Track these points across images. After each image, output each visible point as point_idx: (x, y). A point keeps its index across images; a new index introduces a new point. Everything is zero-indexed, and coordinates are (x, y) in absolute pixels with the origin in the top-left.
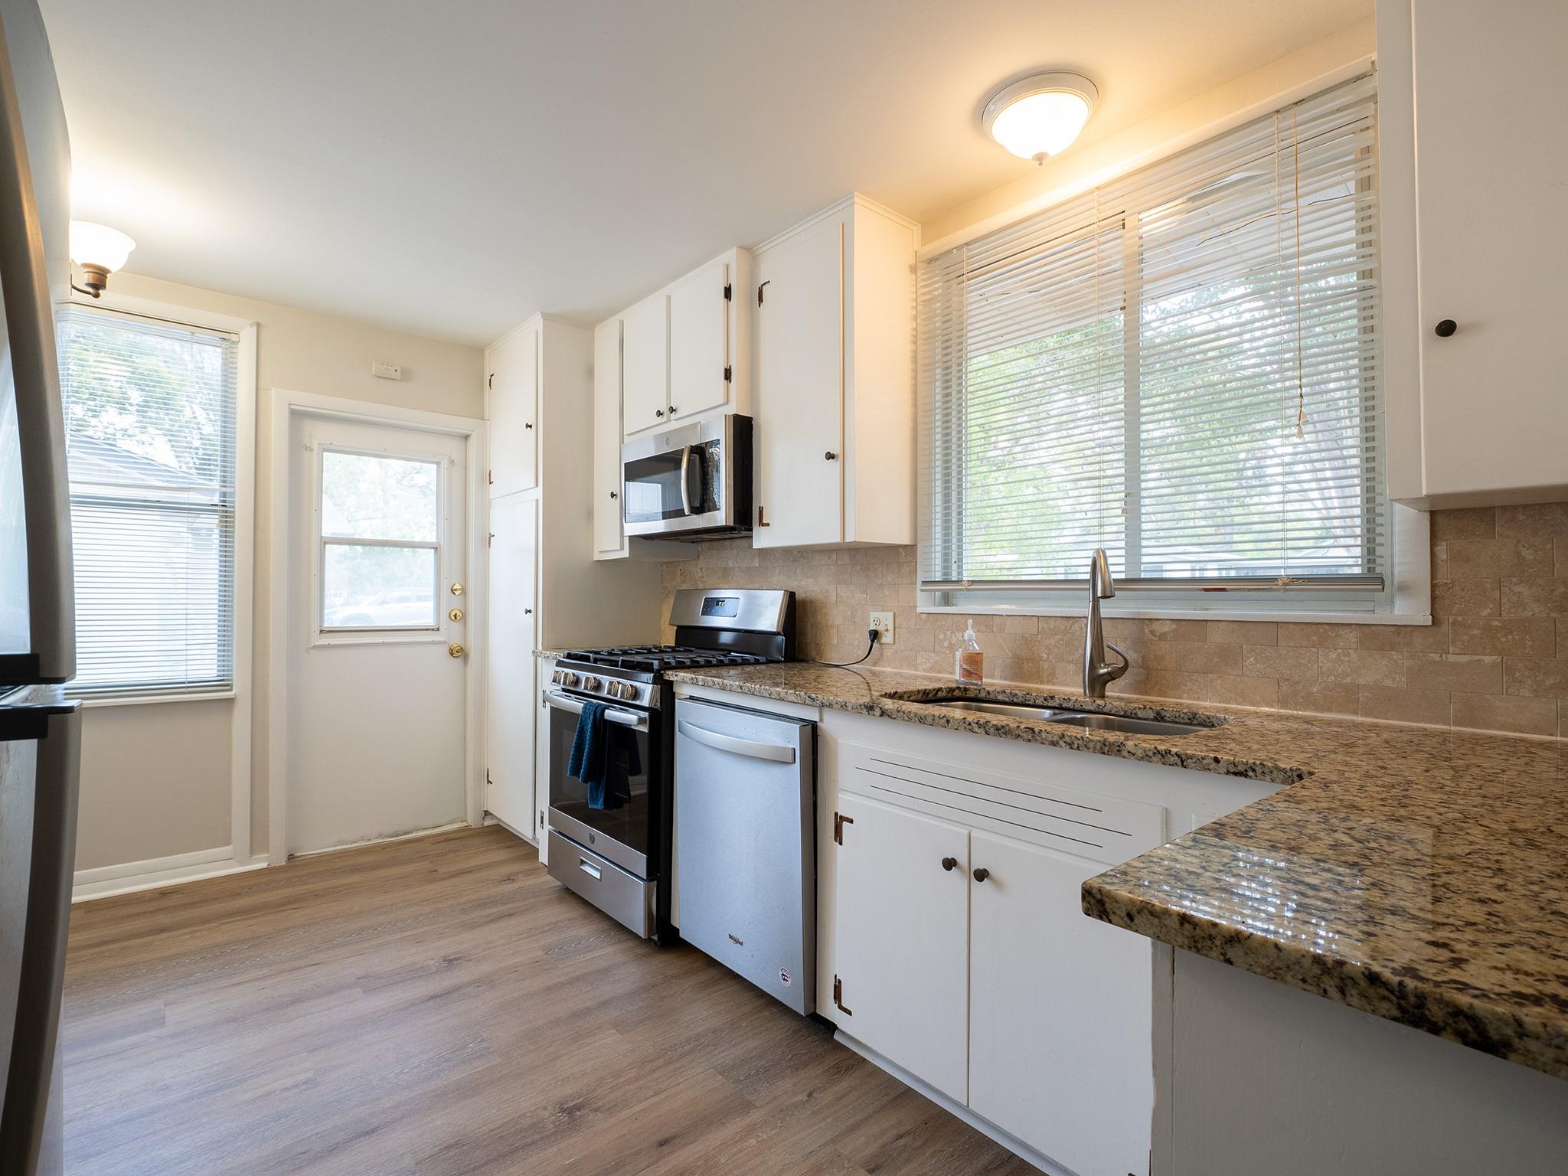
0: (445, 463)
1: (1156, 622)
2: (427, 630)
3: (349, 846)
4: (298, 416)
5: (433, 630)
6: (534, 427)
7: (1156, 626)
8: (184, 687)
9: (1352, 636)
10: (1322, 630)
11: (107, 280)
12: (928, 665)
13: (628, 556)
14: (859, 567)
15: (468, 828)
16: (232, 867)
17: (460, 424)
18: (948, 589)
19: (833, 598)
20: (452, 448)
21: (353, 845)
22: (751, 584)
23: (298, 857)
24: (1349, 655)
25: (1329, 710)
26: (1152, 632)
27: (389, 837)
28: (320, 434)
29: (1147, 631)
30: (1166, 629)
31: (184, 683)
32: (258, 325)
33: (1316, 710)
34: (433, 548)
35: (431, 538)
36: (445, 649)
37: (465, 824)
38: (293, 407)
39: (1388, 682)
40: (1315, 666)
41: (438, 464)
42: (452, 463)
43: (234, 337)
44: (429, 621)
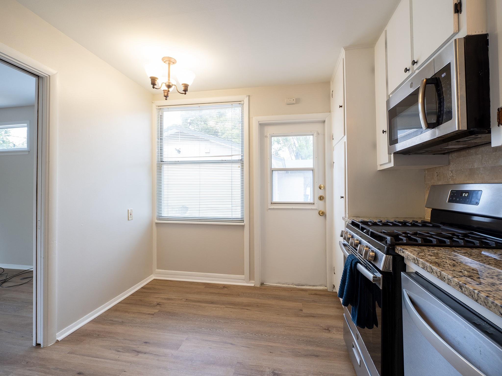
0: (315, 134)
2: (310, 204)
3: (281, 285)
4: (262, 125)
5: (312, 204)
6: (343, 106)
8: (231, 220)
11: (188, 88)
13: (393, 166)
15: (326, 291)
16: (244, 283)
17: (320, 116)
20: (318, 127)
21: (283, 285)
23: (265, 285)
27: (296, 285)
28: (269, 130)
31: (231, 219)
32: (249, 96)
34: (311, 170)
35: (311, 166)
36: (317, 212)
37: (326, 288)
38: (260, 122)
41: (313, 135)
42: (318, 134)
43: (242, 102)
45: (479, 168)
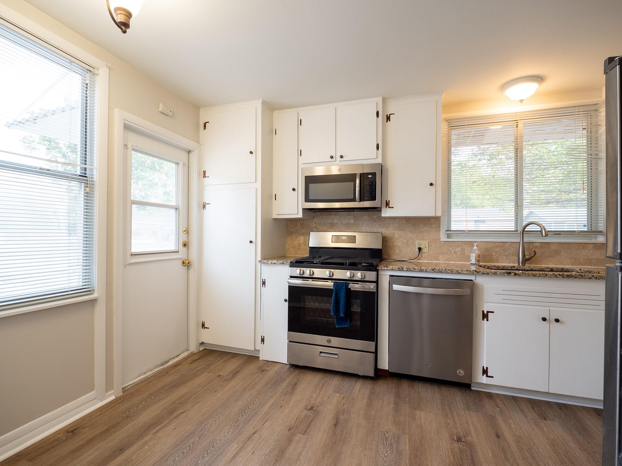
1: (534, 243)
2: (173, 252)
4: (127, 127)
5: (176, 252)
6: (254, 154)
7: (534, 244)
8: (69, 294)
9: (591, 246)
10: (583, 245)
12: (445, 259)
13: (302, 217)
14: (410, 224)
15: (193, 354)
16: (96, 403)
17: (189, 144)
18: (450, 233)
19: (397, 236)
20: (184, 156)
22: (349, 230)
24: (590, 251)
25: (585, 265)
26: (533, 246)
28: (131, 139)
29: (531, 246)
30: (538, 245)
32: (110, 68)
33: (582, 265)
34: (174, 208)
35: (173, 203)
36: (181, 262)
37: (188, 352)
38: (125, 122)
39: (600, 258)
40: (581, 254)
41: (177, 164)
42: (184, 164)
43: (95, 71)
44: (173, 248)
45: (338, 223)
